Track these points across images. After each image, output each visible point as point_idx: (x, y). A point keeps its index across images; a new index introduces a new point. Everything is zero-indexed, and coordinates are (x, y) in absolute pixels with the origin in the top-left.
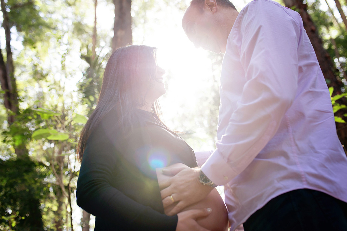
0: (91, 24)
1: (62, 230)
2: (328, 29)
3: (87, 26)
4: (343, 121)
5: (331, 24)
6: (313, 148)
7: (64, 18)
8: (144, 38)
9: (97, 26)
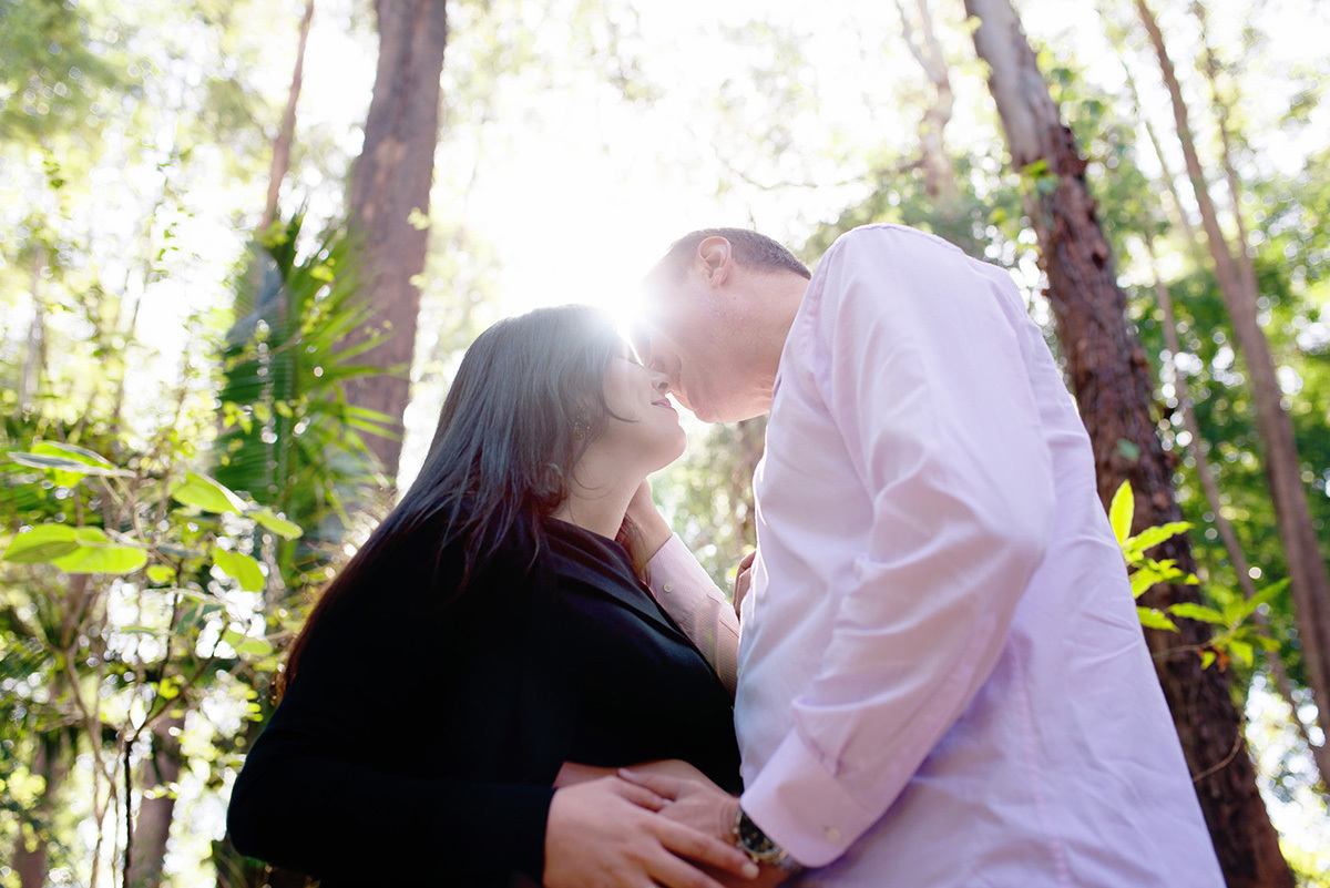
0: (278, 97)
1: (40, 886)
2: (1148, 243)
3: (260, 99)
4: (1168, 625)
5: (1164, 228)
6: (1083, 748)
7: (173, 57)
8: (474, 175)
9: (301, 105)
